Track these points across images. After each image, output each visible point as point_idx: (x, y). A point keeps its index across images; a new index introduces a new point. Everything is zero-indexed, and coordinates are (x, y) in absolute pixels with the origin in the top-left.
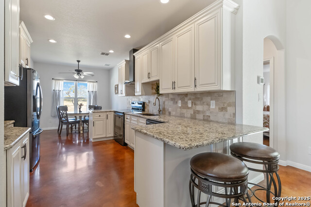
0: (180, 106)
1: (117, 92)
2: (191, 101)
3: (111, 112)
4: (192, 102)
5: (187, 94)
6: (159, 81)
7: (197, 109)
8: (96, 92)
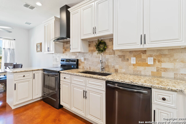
0: (135, 63)
1: (39, 49)
2: (152, 58)
3: (38, 70)
4: (154, 59)
5: (146, 51)
6: (112, 35)
7: (162, 67)
8: (13, 49)
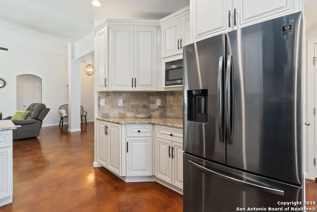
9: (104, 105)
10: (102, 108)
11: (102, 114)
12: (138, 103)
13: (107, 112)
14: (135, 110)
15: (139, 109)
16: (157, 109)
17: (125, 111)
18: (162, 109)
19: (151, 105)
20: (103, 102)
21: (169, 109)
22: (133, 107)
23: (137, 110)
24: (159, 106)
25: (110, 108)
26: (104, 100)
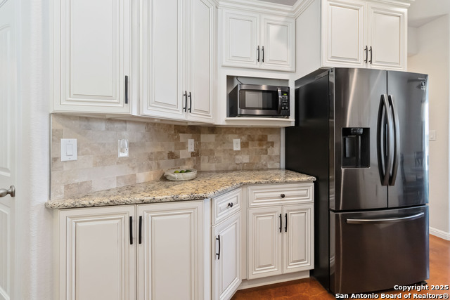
9: (75, 157)
10: (66, 168)
11: (67, 187)
12: (159, 149)
13: (85, 179)
14: (154, 164)
15: (162, 162)
16: (189, 159)
17: (133, 168)
18: (195, 158)
19: (181, 151)
20: (69, 148)
21: (207, 157)
22: (150, 159)
23: (158, 165)
24: (192, 153)
25: (95, 164)
26: (74, 141)
